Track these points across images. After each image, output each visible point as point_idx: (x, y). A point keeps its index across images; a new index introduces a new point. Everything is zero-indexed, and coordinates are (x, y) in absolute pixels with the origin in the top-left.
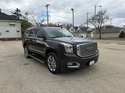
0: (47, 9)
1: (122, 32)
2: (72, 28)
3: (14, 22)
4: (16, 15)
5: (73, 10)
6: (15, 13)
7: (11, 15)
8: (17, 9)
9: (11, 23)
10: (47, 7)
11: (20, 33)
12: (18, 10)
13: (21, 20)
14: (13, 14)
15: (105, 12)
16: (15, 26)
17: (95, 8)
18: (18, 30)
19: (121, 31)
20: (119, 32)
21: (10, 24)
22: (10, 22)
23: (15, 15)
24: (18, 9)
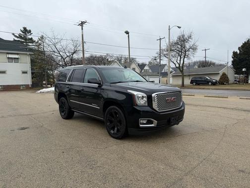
0: (82, 29)
1: (224, 74)
2: (133, 66)
3: (18, 54)
4: (23, 40)
5: (128, 34)
6: (20, 37)
7: (12, 40)
8: (25, 29)
9: (10, 56)
10: (82, 26)
11: (29, 75)
12: (25, 31)
13: (31, 50)
14: (16, 39)
15: (190, 37)
16: (18, 62)
17: (169, 29)
18: (25, 70)
19: (221, 72)
20: (219, 73)
21: (8, 58)
22: (8, 53)
23: (19, 39)
24: (27, 29)
